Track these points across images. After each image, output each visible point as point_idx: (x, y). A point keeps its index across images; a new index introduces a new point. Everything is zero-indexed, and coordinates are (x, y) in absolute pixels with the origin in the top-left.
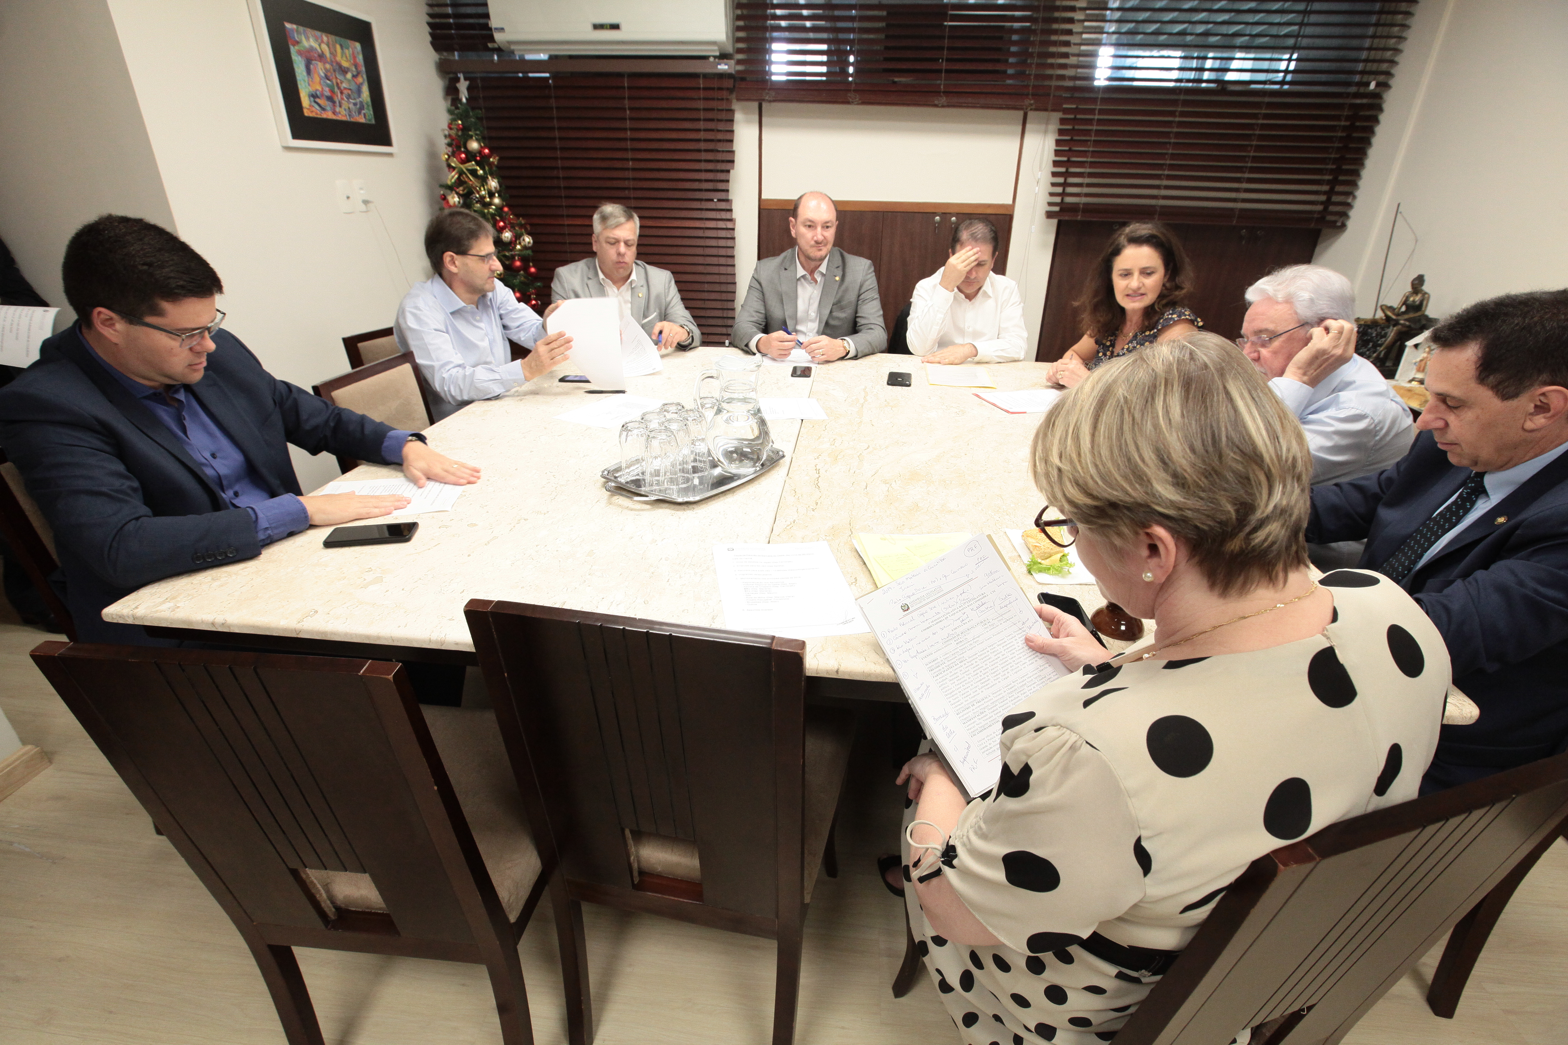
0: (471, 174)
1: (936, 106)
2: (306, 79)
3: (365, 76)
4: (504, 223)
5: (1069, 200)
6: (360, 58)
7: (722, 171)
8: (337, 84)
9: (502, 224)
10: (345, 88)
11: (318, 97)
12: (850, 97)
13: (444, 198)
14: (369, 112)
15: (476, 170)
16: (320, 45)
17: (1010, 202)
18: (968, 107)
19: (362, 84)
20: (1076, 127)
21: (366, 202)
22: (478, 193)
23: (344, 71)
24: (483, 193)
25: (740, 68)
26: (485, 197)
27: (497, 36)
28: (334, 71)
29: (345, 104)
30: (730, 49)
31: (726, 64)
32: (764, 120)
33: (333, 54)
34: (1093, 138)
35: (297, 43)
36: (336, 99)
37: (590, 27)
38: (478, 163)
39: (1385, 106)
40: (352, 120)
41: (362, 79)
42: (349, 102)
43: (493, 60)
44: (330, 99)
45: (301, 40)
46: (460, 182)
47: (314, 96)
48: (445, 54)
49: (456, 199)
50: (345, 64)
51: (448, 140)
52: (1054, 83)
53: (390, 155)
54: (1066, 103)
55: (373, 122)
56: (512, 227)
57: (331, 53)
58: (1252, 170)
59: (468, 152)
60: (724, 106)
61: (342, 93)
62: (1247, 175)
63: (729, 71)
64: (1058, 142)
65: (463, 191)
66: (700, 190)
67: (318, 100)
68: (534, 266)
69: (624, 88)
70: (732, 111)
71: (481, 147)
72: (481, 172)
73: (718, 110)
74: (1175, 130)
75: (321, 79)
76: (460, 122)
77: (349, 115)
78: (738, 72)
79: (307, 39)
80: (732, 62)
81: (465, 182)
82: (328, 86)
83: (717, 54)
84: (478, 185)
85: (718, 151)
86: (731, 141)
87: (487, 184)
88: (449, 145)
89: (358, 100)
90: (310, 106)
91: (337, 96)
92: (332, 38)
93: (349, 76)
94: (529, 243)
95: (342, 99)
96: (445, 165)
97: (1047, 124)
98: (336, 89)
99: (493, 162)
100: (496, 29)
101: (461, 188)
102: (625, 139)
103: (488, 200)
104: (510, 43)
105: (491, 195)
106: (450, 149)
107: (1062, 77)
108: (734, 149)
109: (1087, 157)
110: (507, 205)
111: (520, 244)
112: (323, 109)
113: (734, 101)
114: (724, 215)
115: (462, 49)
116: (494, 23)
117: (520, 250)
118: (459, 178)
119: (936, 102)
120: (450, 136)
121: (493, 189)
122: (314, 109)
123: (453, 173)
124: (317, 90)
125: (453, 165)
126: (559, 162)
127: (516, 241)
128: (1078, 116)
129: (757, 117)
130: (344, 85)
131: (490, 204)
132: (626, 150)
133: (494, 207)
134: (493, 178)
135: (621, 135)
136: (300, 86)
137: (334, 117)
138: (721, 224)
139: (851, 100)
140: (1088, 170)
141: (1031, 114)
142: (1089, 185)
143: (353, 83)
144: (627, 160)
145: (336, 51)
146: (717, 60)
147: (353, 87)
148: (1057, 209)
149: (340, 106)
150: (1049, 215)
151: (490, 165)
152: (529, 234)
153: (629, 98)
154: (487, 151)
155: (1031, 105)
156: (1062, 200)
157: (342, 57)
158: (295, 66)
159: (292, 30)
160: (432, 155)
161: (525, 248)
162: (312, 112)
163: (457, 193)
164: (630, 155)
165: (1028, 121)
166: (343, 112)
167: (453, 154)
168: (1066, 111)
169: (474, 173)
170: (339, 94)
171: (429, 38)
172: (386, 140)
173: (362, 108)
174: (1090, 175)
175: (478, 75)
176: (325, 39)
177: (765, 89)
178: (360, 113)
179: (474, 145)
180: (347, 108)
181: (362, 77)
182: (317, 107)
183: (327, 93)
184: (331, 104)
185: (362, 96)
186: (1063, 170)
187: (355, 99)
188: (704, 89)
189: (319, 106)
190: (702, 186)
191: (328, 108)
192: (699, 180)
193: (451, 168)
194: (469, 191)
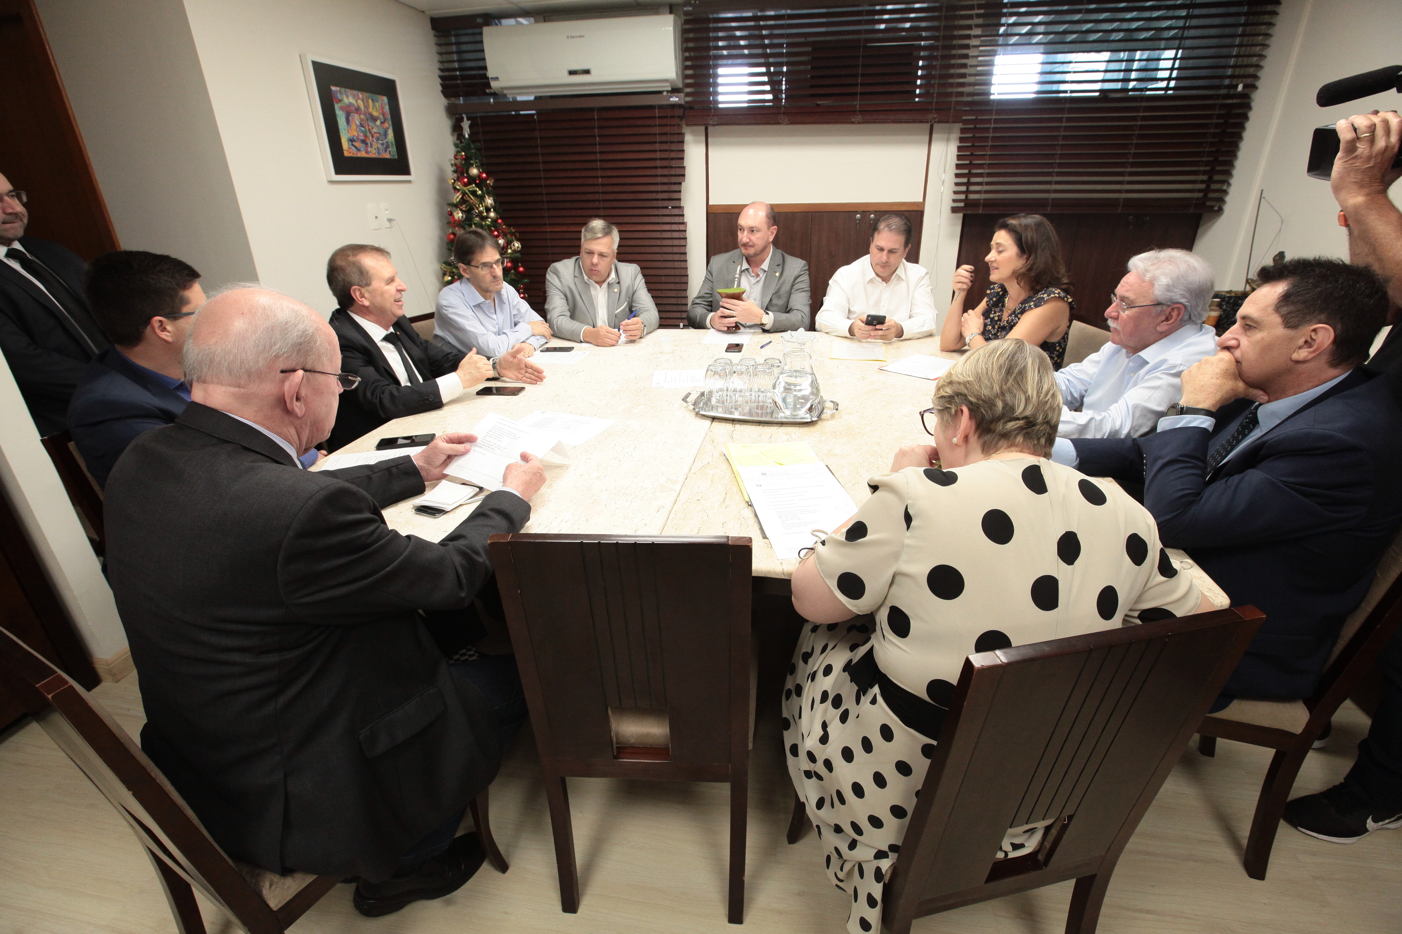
0: (472, 194)
1: (853, 123)
2: (346, 128)
3: (390, 122)
4: (498, 232)
5: (972, 196)
6: (387, 108)
7: (675, 184)
8: (369, 130)
9: (496, 233)
10: (375, 133)
11: (355, 141)
12: (780, 119)
13: (451, 214)
14: (393, 149)
15: (476, 191)
16: (356, 101)
17: (921, 200)
18: (880, 123)
19: (388, 128)
20: (977, 135)
21: (390, 220)
22: (478, 209)
23: (374, 119)
24: (481, 209)
25: (688, 99)
26: (483, 212)
27: (494, 84)
28: (367, 120)
29: (375, 145)
30: (680, 85)
31: (676, 97)
32: (710, 139)
33: (367, 107)
34: (990, 144)
35: (340, 101)
36: (368, 142)
37: (566, 73)
38: (477, 186)
39: (1253, 105)
40: (380, 157)
41: (388, 124)
42: (377, 143)
43: (490, 102)
44: (364, 142)
45: (343, 98)
46: (463, 201)
47: (351, 140)
48: (453, 99)
49: (460, 215)
50: (375, 114)
51: (454, 168)
52: (954, 99)
54: (965, 115)
55: (396, 157)
56: (504, 235)
57: (365, 107)
58: (1134, 165)
59: (469, 177)
60: (675, 130)
61: (372, 136)
62: (1129, 170)
63: (680, 103)
64: (960, 149)
65: (466, 208)
66: (658, 200)
67: (355, 143)
68: (522, 266)
69: (594, 119)
70: (682, 135)
71: (480, 172)
72: (480, 192)
73: (671, 134)
74: (1063, 133)
75: (357, 126)
76: (463, 154)
77: (378, 153)
78: (686, 102)
79: (347, 97)
80: (682, 95)
81: (467, 201)
82: (362, 132)
83: (670, 89)
84: (478, 203)
85: (672, 167)
86: (683, 159)
87: (484, 201)
88: (455, 172)
89: (385, 141)
90: (349, 148)
91: (369, 139)
92: (366, 94)
93: (378, 123)
94: (518, 247)
95: (373, 141)
96: (451, 187)
97: (949, 133)
98: (368, 134)
99: (489, 184)
100: (492, 78)
101: (464, 206)
102: (596, 161)
103: (485, 214)
104: (502, 88)
105: (488, 210)
106: (456, 175)
107: (961, 94)
108: (685, 165)
109: (986, 160)
110: (501, 218)
111: (511, 248)
112: (358, 150)
113: (684, 126)
114: (677, 219)
115: (467, 95)
116: (490, 74)
117: (510, 253)
118: (462, 198)
119: (853, 120)
120: (456, 165)
121: (489, 205)
122: (351, 150)
123: (458, 194)
124: (354, 136)
125: (458, 187)
126: (543, 181)
127: (507, 246)
128: (978, 126)
129: (703, 138)
130: (374, 130)
131: (487, 217)
132: (597, 169)
133: (490, 220)
134: (489, 196)
135: (592, 157)
136: (341, 134)
137: (366, 156)
138: (675, 227)
139: (781, 121)
140: (987, 171)
141: (936, 126)
142: (987, 184)
143: (381, 128)
144: (597, 177)
145: (368, 105)
146: (669, 94)
147: (382, 131)
148: (962, 205)
149: (371, 147)
150: (954, 210)
151: (487, 186)
152: (518, 240)
153: (598, 128)
154: (484, 175)
155: (935, 118)
156: (966, 197)
157: (373, 109)
158: (338, 119)
159: (337, 91)
160: (441, 180)
161: (515, 251)
162: (350, 153)
163: (462, 210)
164: (599, 173)
165: (934, 131)
166: (374, 151)
167: (458, 179)
168: (965, 122)
169: (474, 193)
170: (371, 137)
171: (440, 88)
172: (406, 171)
173: (387, 147)
174: (989, 175)
175: (478, 115)
176: (361, 96)
177: (710, 115)
178: (386, 151)
179: (474, 171)
180: (376, 148)
182: (354, 148)
183: (362, 137)
184: (364, 145)
185: (388, 138)
186: (966, 171)
187: (382, 140)
188: (659, 117)
189: (356, 147)
190: (660, 196)
191: (362, 149)
192: (656, 192)
193: (456, 190)
194: (471, 208)
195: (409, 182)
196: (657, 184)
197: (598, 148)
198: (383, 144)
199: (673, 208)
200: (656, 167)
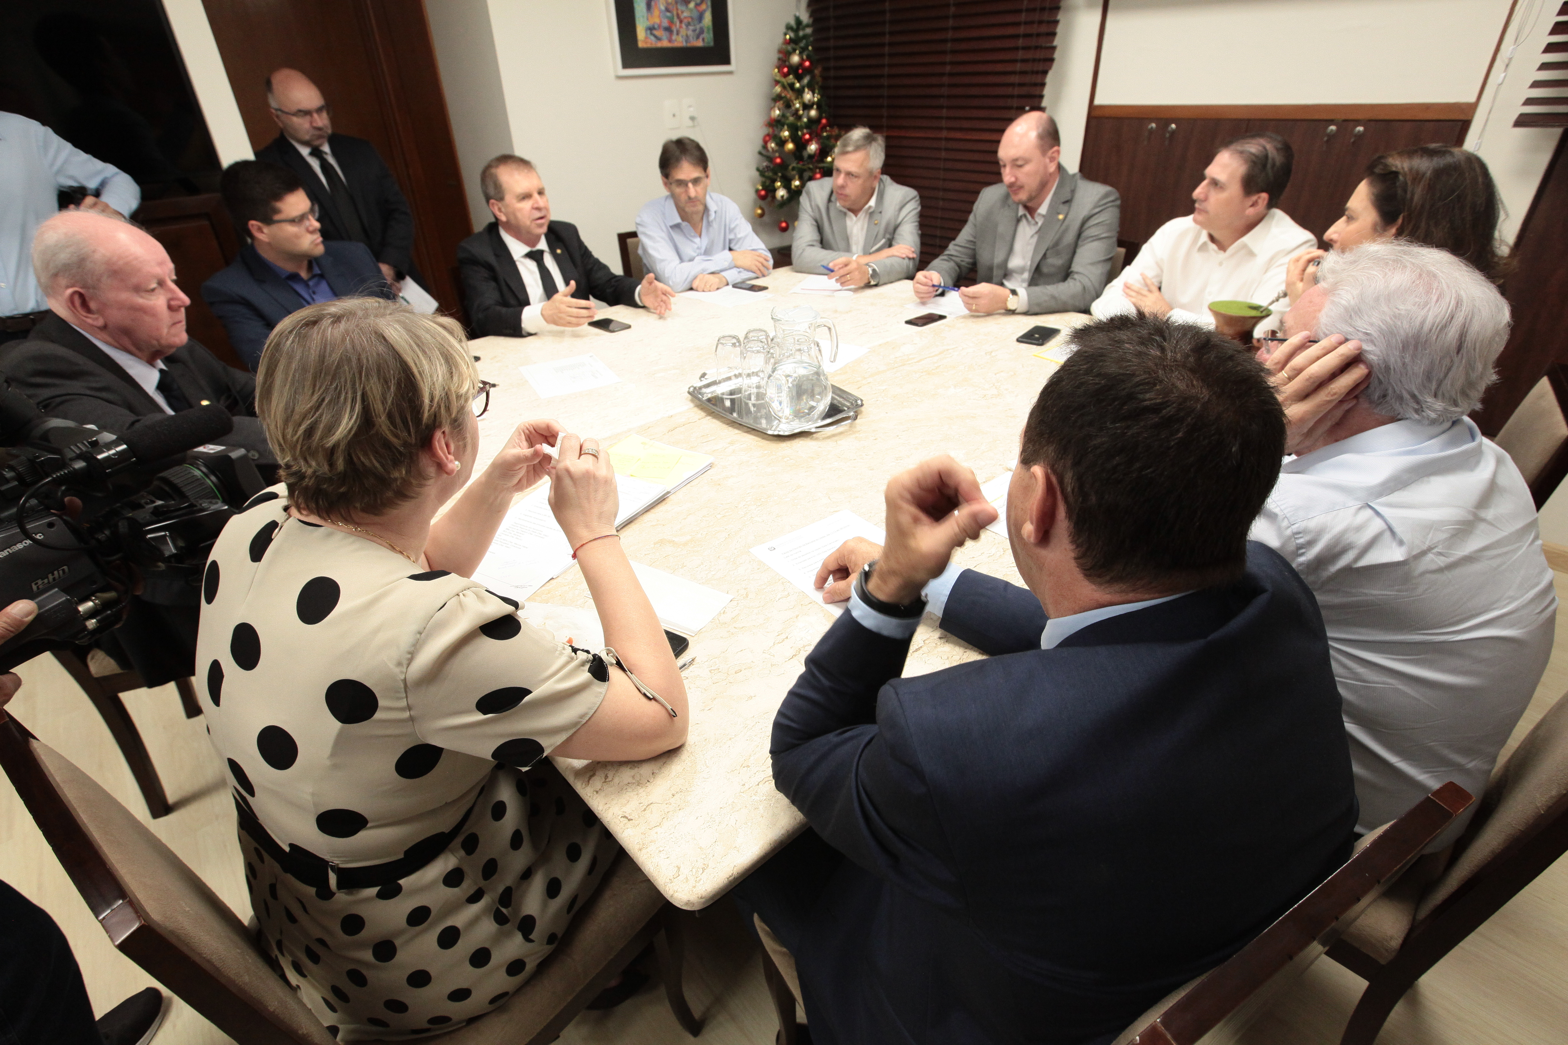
0: (789, 88)
2: (646, 13)
3: (709, 3)
4: (810, 135)
7: (1037, 73)
8: (678, 14)
10: (685, 18)
11: (655, 29)
13: (771, 111)
14: (710, 35)
15: (795, 83)
17: (1474, 100)
19: (705, 11)
21: (692, 119)
22: (794, 106)
23: (687, 2)
24: (798, 105)
26: (799, 110)
28: (677, 3)
29: (683, 32)
36: (674, 28)
38: (797, 77)
40: (689, 45)
42: (687, 29)
44: (668, 30)
47: (651, 29)
49: (778, 113)
51: (779, 54)
55: (713, 44)
59: (790, 66)
61: (681, 22)
65: (783, 104)
67: (655, 32)
71: (803, 60)
72: (799, 85)
75: (661, 11)
76: (788, 36)
77: (686, 42)
81: (785, 96)
82: (668, 17)
84: (796, 98)
85: (1036, 48)
86: (1054, 34)
87: (802, 97)
88: (777, 59)
89: (698, 26)
90: (646, 38)
91: (676, 25)
93: (692, 5)
95: (681, 27)
96: (773, 79)
98: (676, 19)
99: (814, 74)
101: (782, 101)
102: (945, 41)
103: (802, 112)
105: (807, 107)
106: (778, 63)
108: (1054, 43)
110: (823, 117)
112: (658, 39)
118: (781, 92)
120: (781, 51)
121: (807, 102)
122: (649, 40)
123: (778, 87)
124: (654, 23)
125: (779, 79)
126: (886, 69)
130: (685, 14)
131: (806, 116)
132: (944, 52)
135: (940, 36)
136: (637, 22)
137: (670, 45)
143: (695, 11)
144: (945, 64)
147: (695, 14)
149: (678, 34)
154: (808, 63)
158: (636, 5)
162: (646, 43)
163: (779, 107)
164: (948, 58)
166: (680, 39)
167: (778, 69)
169: (792, 86)
170: (678, 24)
172: (726, 60)
173: (701, 32)
178: (698, 37)
179: (796, 59)
180: (684, 34)
181: (707, 4)
182: (652, 38)
183: (665, 23)
184: (667, 34)
185: (703, 21)
187: (695, 25)
189: (655, 36)
190: (1017, 91)
191: (664, 38)
192: (1012, 85)
193: (777, 82)
194: (788, 105)
195: (730, 73)
196: (1013, 73)
197: (951, 23)
198: (694, 31)
200: (1017, 49)
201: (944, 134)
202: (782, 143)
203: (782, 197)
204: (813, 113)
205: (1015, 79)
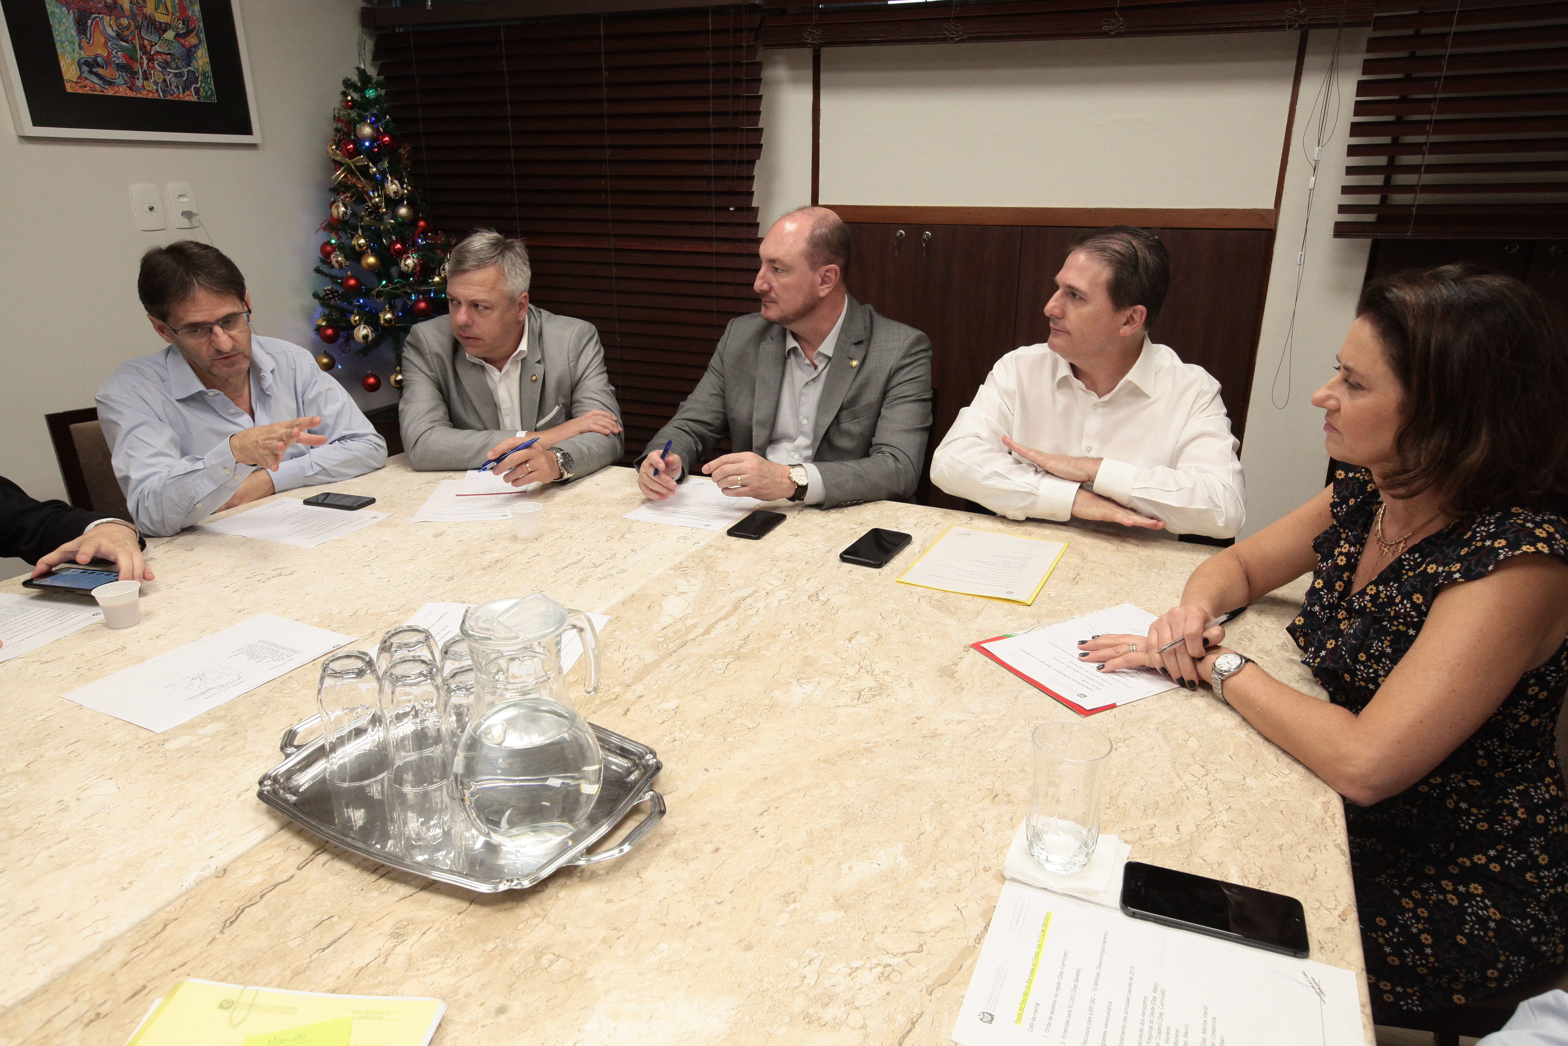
0: (361, 173)
1: (1106, 34)
2: (76, 39)
3: (202, 36)
4: (403, 245)
5: (1398, 199)
6: (196, 11)
7: (741, 162)
8: (142, 47)
9: (398, 245)
10: (158, 53)
11: (98, 65)
13: (330, 207)
14: (208, 85)
15: (368, 167)
17: (1271, 206)
19: (195, 47)
21: (188, 215)
22: (371, 201)
23: (161, 29)
24: (376, 200)
26: (380, 207)
28: (139, 28)
29: (157, 75)
32: (823, 77)
33: (138, 4)
34: (1445, 73)
36: (137, 67)
38: (370, 157)
40: (169, 98)
41: (196, 41)
42: (164, 73)
44: (127, 68)
46: (347, 184)
47: (90, 65)
49: (343, 209)
50: (161, 18)
53: (253, 146)
54: (1385, 8)
55: (214, 99)
57: (133, 3)
59: (358, 141)
61: (151, 59)
64: (1362, 88)
65: (351, 197)
66: (708, 193)
67: (99, 71)
69: (599, 37)
70: (759, 65)
71: (378, 133)
72: (376, 170)
75: (107, 38)
76: (349, 98)
77: (164, 91)
81: (354, 185)
82: (123, 49)
84: (372, 189)
85: (735, 130)
86: (758, 113)
87: (383, 188)
88: (334, 130)
89: (185, 70)
90: (81, 78)
91: (142, 64)
93: (170, 35)
95: (152, 68)
96: (329, 159)
97: (1336, 52)
98: (139, 54)
99: (398, 155)
101: (349, 193)
103: (384, 210)
105: (393, 203)
106: (337, 137)
108: (762, 126)
109: (1431, 113)
112: (107, 82)
113: (761, 49)
114: (743, 233)
118: (346, 179)
119: (1105, 28)
122: (87, 83)
123: (339, 172)
124: (97, 55)
125: (338, 159)
126: (512, 152)
129: (810, 73)
130: (157, 48)
133: (392, 221)
134: (398, 178)
136: (60, 51)
137: (131, 94)
138: (738, 248)
140: (1434, 139)
141: (1312, 35)
142: (1431, 169)
143: (177, 45)
144: (602, 147)
147: (176, 50)
148: (1370, 218)
149: (146, 78)
151: (394, 159)
153: (607, 53)
154: (389, 139)
155: (1302, 17)
156: (1384, 199)
157: (156, 9)
162: (83, 86)
163: (344, 201)
165: (1309, 49)
166: (151, 86)
167: (339, 145)
168: (1379, 24)
169: (364, 170)
170: (145, 61)
172: (242, 127)
173: (192, 81)
174: (1435, 148)
177: (808, 26)
178: (186, 87)
179: (367, 131)
180: (159, 80)
181: (198, 37)
182: (94, 79)
183: (119, 60)
184: (125, 75)
185: (194, 63)
186: (1386, 140)
187: (177, 68)
188: (715, 32)
189: (101, 77)
190: (713, 186)
191: (120, 81)
192: (708, 178)
193: (338, 164)
194: (360, 198)
196: (708, 162)
197: (605, 93)
198: (178, 76)
199: (737, 209)
200: (707, 130)
201: (613, 243)
202: (356, 255)
203: (365, 337)
204: (403, 211)
205: (712, 170)
